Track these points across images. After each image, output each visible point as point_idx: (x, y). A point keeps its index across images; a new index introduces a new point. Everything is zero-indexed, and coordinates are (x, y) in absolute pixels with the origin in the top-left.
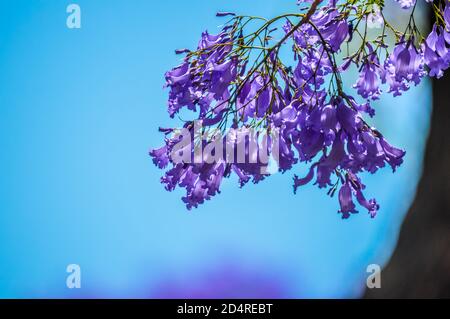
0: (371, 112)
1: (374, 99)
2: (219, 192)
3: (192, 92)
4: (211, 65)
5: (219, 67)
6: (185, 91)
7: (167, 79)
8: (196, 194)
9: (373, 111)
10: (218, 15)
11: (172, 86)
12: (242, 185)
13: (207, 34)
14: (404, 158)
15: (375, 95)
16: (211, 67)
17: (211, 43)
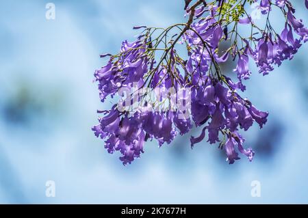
0: (243, 88)
1: (246, 78)
2: (143, 152)
3: (113, 84)
4: (126, 63)
5: (133, 65)
6: (108, 83)
7: (95, 75)
8: (128, 154)
9: (245, 87)
10: (134, 28)
11: (100, 80)
12: (160, 146)
13: (126, 42)
14: (267, 118)
15: (246, 76)
16: (127, 65)
17: (128, 48)
